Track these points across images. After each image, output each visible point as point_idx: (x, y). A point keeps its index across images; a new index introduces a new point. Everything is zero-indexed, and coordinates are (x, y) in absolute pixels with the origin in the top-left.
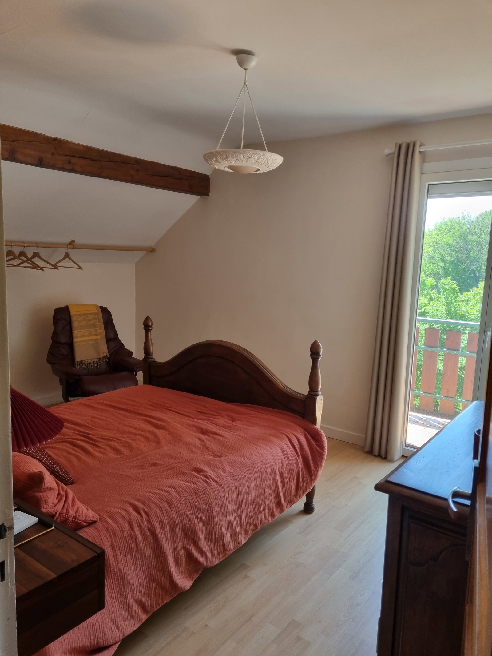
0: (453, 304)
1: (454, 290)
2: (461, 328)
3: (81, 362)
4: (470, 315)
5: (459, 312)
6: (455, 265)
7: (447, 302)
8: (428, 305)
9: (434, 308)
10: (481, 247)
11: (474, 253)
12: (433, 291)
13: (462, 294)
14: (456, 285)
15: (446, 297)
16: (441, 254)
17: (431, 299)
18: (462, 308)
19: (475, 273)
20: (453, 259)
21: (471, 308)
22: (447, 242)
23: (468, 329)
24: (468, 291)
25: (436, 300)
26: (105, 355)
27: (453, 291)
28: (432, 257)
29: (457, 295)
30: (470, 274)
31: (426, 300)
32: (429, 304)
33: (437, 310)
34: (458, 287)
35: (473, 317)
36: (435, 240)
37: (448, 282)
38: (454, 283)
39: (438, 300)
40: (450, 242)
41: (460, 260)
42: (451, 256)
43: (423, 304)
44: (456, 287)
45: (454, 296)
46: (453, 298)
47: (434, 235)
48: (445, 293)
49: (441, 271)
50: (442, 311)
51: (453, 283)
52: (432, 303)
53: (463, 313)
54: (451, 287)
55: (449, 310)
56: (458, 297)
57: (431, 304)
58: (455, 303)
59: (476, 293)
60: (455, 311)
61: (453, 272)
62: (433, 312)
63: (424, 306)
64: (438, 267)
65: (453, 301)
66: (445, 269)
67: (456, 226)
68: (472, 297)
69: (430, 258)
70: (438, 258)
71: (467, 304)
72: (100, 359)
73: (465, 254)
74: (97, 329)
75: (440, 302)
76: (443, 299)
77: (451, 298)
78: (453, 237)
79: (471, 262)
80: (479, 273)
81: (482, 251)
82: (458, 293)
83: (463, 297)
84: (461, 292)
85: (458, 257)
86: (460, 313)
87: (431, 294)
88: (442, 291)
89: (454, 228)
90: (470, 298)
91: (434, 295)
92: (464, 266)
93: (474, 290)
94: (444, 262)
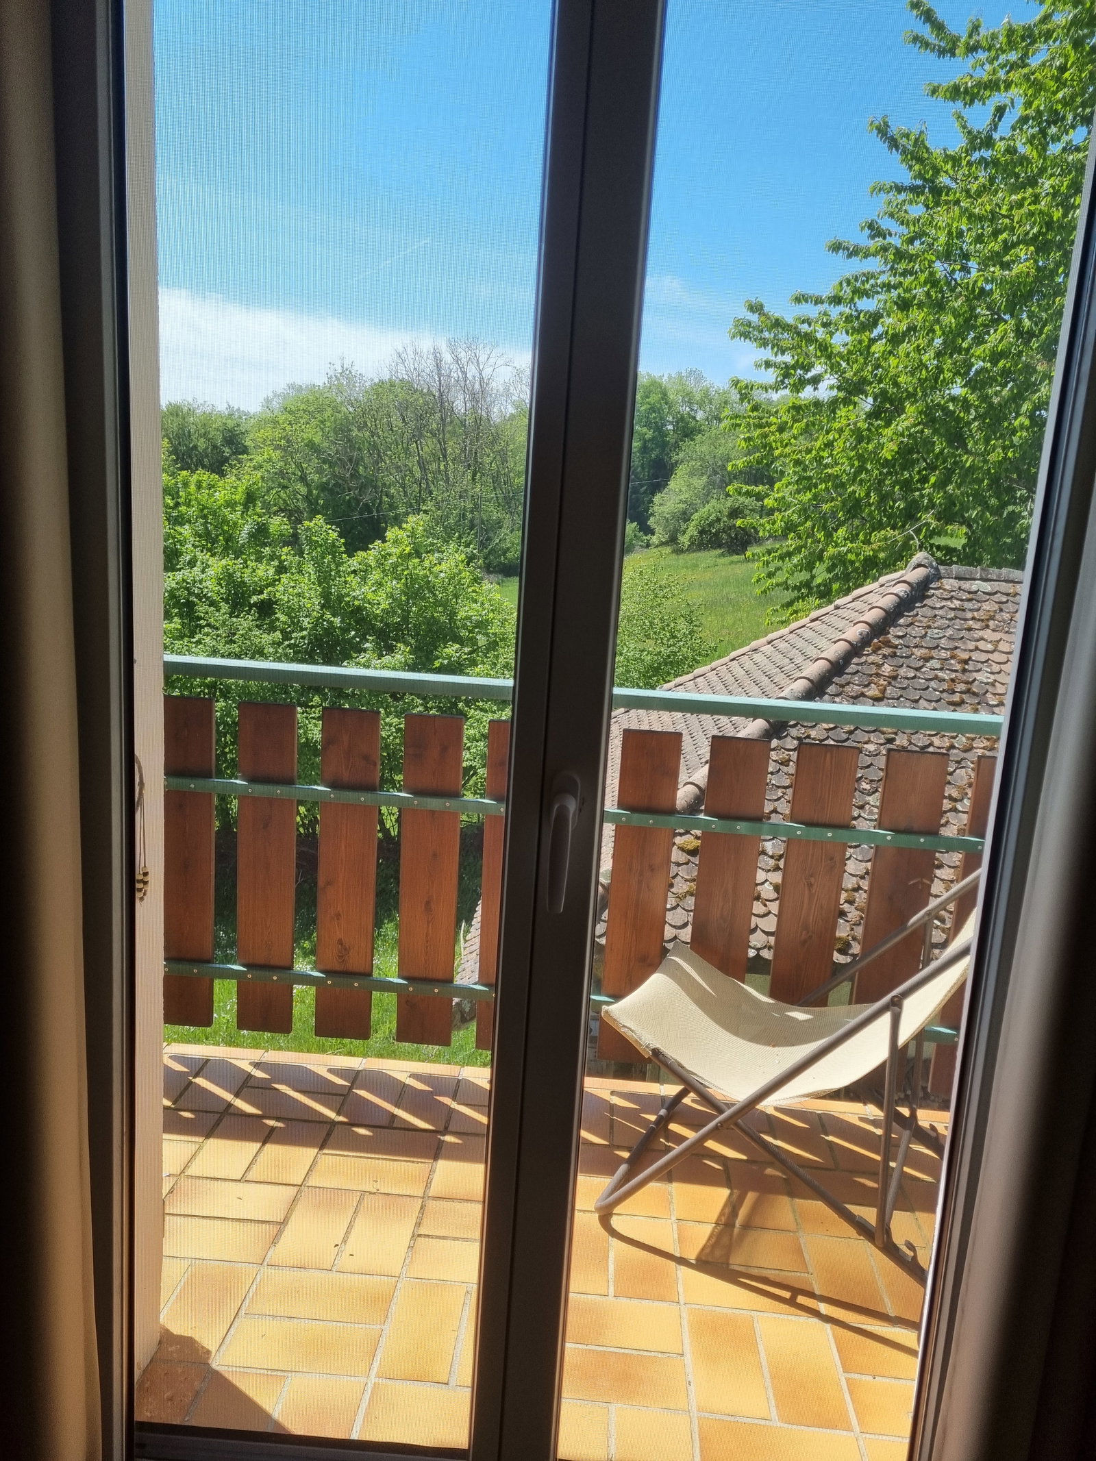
0: (333, 581)
1: (334, 545)
2: (354, 637)
4: (372, 605)
5: (347, 599)
6: (331, 491)
7: (319, 576)
8: (277, 583)
9: (290, 590)
10: (379, 455)
11: (365, 468)
12: (285, 549)
13: (351, 556)
14: (336, 534)
15: (318, 563)
16: (299, 466)
17: (281, 569)
18: (354, 590)
19: (370, 512)
20: (324, 480)
21: (373, 589)
22: (310, 441)
23: (370, 638)
24: (366, 549)
25: (294, 570)
27: (332, 549)
28: (281, 473)
29: (341, 558)
30: (361, 514)
31: (271, 571)
32: (279, 580)
33: (299, 595)
34: (342, 541)
35: (378, 612)
36: (284, 434)
37: (320, 528)
38: (333, 530)
39: (300, 572)
40: (317, 440)
41: (340, 481)
42: (320, 471)
43: (264, 580)
44: (337, 540)
45: (334, 561)
46: (333, 566)
47: (281, 422)
48: (314, 554)
49: (302, 505)
50: (309, 599)
51: (329, 529)
52: (285, 578)
53: (356, 603)
54: (327, 539)
55: (326, 595)
56: (343, 563)
57: (282, 580)
58: (338, 579)
59: (383, 553)
60: (340, 598)
61: (327, 509)
62: (289, 601)
63: (267, 586)
64: (294, 495)
65: (333, 573)
66: (311, 501)
67: (325, 407)
68: (373, 564)
69: (276, 473)
70: (295, 475)
71: (364, 579)
73: (348, 470)
75: (303, 574)
76: (309, 568)
77: (327, 567)
78: (322, 429)
79: (362, 488)
80: (378, 512)
81: (380, 465)
82: (342, 553)
83: (354, 563)
84: (351, 551)
85: (334, 476)
86: (349, 602)
87: (281, 556)
88: (306, 548)
89: (321, 411)
90: (370, 566)
91: (290, 558)
92: (347, 495)
93: (377, 547)
94: (308, 485)
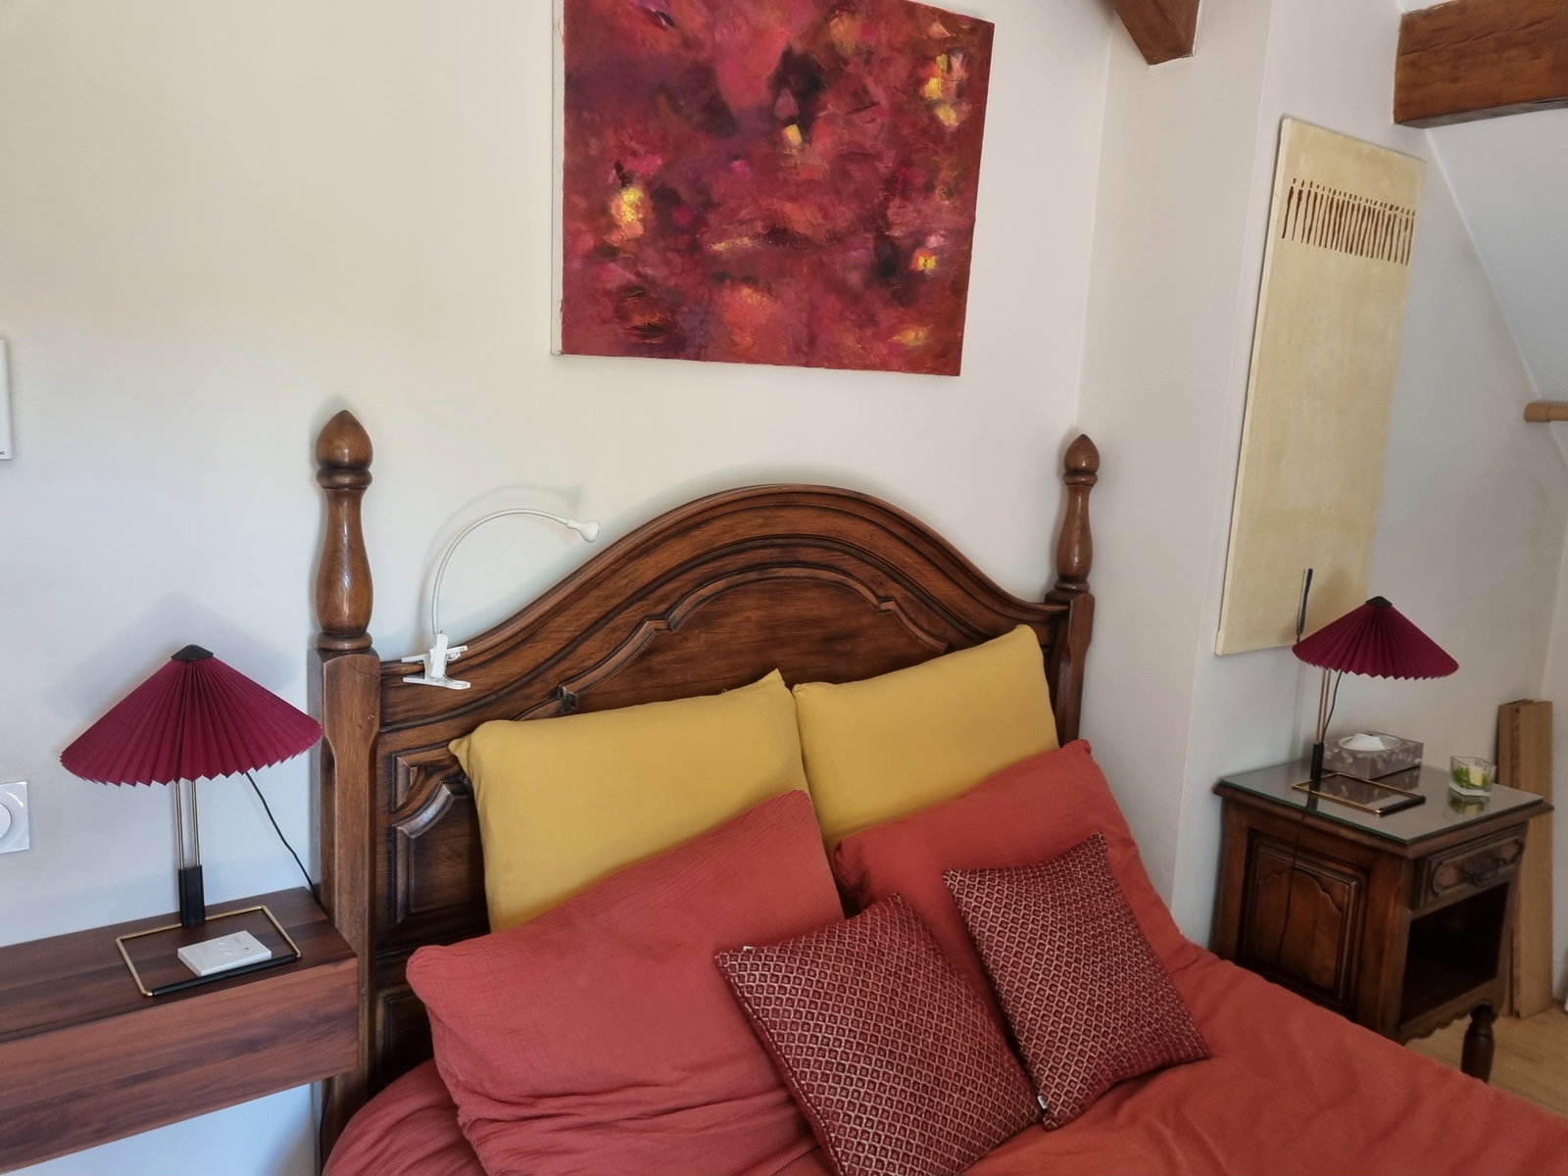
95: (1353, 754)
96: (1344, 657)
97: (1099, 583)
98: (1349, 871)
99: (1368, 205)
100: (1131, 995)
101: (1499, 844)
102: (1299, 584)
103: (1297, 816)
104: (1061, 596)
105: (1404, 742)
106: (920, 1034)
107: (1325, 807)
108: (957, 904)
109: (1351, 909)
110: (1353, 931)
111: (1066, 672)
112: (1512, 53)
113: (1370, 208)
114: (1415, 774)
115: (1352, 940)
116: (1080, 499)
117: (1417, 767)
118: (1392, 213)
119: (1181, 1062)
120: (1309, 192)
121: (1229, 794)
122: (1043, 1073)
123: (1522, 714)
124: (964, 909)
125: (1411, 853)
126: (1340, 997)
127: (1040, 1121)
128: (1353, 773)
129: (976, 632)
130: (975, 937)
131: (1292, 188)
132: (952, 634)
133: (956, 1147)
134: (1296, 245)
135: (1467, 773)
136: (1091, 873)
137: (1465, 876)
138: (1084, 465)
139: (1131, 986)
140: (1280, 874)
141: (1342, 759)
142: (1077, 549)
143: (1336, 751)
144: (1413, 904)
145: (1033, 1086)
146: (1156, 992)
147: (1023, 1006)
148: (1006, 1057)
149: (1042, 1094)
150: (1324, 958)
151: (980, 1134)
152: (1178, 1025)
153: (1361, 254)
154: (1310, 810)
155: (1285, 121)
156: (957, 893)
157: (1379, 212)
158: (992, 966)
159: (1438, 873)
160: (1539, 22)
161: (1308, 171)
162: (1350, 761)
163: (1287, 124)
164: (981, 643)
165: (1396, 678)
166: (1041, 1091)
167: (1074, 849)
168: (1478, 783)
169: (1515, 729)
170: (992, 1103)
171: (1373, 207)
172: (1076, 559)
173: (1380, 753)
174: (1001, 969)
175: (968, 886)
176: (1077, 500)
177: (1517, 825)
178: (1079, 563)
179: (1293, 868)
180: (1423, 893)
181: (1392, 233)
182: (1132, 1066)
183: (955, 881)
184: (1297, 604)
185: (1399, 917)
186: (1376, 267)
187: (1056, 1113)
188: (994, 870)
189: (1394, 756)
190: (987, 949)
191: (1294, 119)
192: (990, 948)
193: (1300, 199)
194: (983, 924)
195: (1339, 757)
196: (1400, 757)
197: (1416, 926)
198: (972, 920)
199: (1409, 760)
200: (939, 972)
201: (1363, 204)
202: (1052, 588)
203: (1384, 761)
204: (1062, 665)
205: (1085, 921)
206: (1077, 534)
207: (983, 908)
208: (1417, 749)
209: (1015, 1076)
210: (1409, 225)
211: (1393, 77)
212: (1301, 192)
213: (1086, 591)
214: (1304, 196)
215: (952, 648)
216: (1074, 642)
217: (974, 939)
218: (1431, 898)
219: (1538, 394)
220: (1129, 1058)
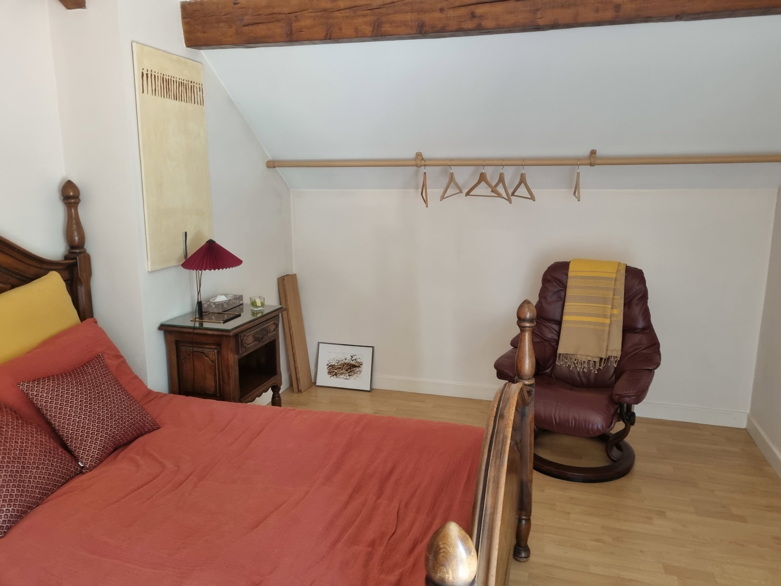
3: (566, 356)
26: (614, 354)
72: (601, 359)
74: (608, 306)
95: (214, 303)
96: (202, 264)
97: (91, 247)
98: (214, 347)
99: (180, 81)
100: (118, 412)
101: (268, 325)
102: (182, 238)
103: (191, 330)
104: (73, 256)
105: (235, 295)
106: (12, 451)
107: (206, 325)
108: (27, 396)
109: (216, 361)
110: (219, 370)
111: (81, 290)
112: (222, 25)
113: (181, 82)
114: (241, 307)
115: (219, 374)
116: (73, 211)
117: (242, 304)
118: (192, 84)
119: (146, 433)
120: (151, 74)
121: (166, 329)
122: (80, 453)
123: (285, 280)
124: (31, 397)
125: (231, 334)
126: (218, 395)
127: (81, 471)
128: (216, 311)
129: (26, 277)
130: (39, 408)
131: (142, 72)
132: (13, 280)
133: (38, 491)
134: (149, 96)
135: (255, 302)
136: (95, 369)
137: (256, 339)
138: (72, 194)
139: (118, 408)
140: (189, 355)
141: (211, 306)
142: (76, 234)
143: (208, 303)
144: (237, 353)
145: (76, 459)
146: (130, 408)
147: (67, 429)
148: (60, 451)
149: (81, 461)
150: (210, 383)
151: (49, 483)
152: (142, 419)
153: (182, 101)
154: (201, 327)
155: (133, 43)
156: (26, 391)
157: (186, 84)
158: (49, 418)
159: (244, 339)
160: (229, 14)
161: (149, 65)
162: (214, 306)
163: (134, 44)
164: (29, 282)
165: (219, 270)
166: (80, 460)
167: (88, 362)
168: (260, 305)
169: (284, 286)
170: (54, 469)
171: (183, 82)
172: (77, 238)
173: (225, 302)
174: (54, 417)
175: (32, 387)
176: (71, 211)
177: (274, 317)
178: (78, 239)
179: (193, 352)
180: (240, 349)
181: (194, 92)
182: (122, 439)
183: (24, 387)
184: (182, 246)
185: (232, 359)
186: (190, 106)
187: (88, 466)
188: (45, 378)
189: (231, 301)
190: (46, 411)
191: (137, 43)
192: (47, 410)
193: (147, 77)
194: (41, 401)
195: (210, 306)
196: (234, 301)
197: (240, 360)
198: (36, 401)
199: (238, 302)
200: (20, 425)
201: (178, 80)
202: (67, 253)
203: (227, 303)
204: (79, 288)
205: (93, 388)
206: (75, 226)
207: (40, 394)
208: (241, 298)
209: (65, 457)
210: (201, 90)
211: (182, 28)
212: (147, 74)
213: (85, 252)
214: (149, 76)
215: (13, 287)
216: (82, 275)
217: (39, 409)
218: (244, 349)
219: (270, 158)
220: (120, 436)
